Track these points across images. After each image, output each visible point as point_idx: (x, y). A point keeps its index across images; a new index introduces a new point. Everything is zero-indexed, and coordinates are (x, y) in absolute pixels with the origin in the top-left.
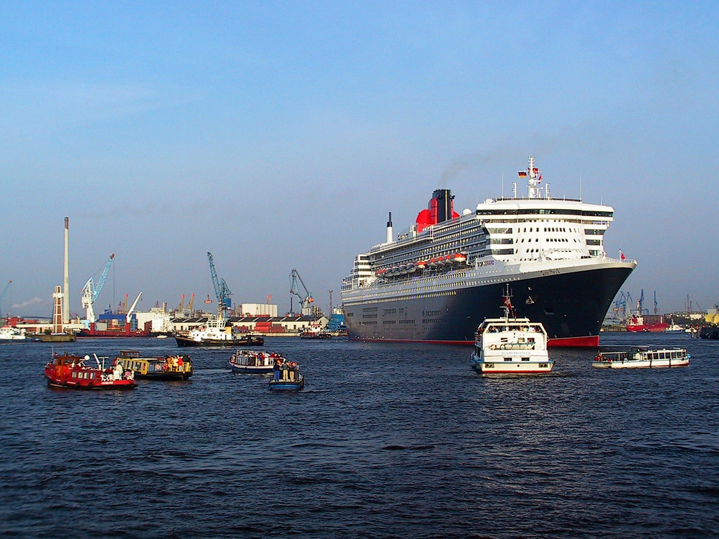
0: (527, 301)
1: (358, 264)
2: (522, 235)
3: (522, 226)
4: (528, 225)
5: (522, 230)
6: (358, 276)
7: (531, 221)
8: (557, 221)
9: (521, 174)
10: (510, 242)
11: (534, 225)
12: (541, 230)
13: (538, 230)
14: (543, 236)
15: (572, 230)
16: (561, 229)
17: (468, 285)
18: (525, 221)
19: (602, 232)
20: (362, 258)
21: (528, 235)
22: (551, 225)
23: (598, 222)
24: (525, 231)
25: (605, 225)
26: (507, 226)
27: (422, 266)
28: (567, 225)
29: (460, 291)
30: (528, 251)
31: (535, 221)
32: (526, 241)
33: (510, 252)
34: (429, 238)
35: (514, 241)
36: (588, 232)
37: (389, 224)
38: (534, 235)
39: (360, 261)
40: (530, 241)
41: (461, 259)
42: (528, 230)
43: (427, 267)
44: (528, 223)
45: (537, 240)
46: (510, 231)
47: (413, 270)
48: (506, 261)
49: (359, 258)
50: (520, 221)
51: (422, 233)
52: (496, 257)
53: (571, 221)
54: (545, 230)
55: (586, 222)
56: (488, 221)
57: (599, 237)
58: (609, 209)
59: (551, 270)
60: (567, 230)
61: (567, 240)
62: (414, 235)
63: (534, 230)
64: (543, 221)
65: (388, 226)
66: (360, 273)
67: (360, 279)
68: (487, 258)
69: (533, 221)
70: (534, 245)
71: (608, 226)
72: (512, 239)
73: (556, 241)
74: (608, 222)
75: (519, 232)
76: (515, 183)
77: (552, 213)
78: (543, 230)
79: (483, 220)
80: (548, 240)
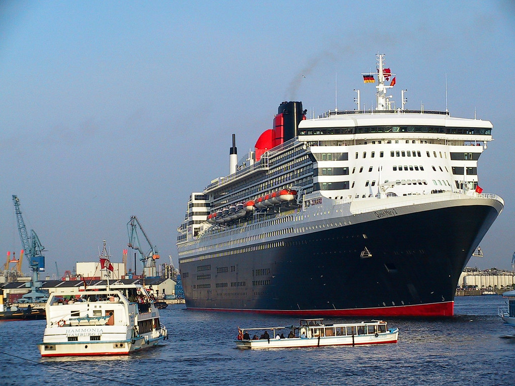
0: (362, 254)
1: (192, 205)
2: (361, 162)
3: (361, 149)
4: (369, 148)
5: (361, 155)
6: (193, 222)
7: (374, 143)
8: (411, 141)
9: (367, 78)
10: (345, 171)
11: (377, 148)
12: (387, 154)
13: (382, 155)
14: (389, 162)
15: (431, 154)
16: (414, 153)
17: (297, 232)
18: (366, 143)
19: (475, 156)
20: (197, 198)
21: (368, 162)
22: (402, 147)
23: (471, 142)
24: (365, 157)
25: (481, 147)
26: (342, 149)
27: (251, 207)
28: (424, 148)
29: (287, 240)
30: (367, 184)
31: (380, 142)
32: (366, 170)
33: (344, 186)
34: (264, 169)
35: (351, 171)
36: (455, 156)
37: (233, 151)
38: (376, 162)
39: (194, 202)
40: (371, 170)
41: (288, 197)
42: (369, 155)
43: (256, 207)
44: (370, 145)
45: (380, 169)
46: (345, 157)
48: (339, 198)
49: (194, 198)
50: (359, 142)
52: (325, 194)
53: (432, 141)
54: (392, 154)
55: (455, 142)
56: (315, 143)
57: (473, 164)
58: (487, 124)
59: (386, 211)
60: (423, 154)
61: (422, 169)
62: (251, 165)
63: (377, 155)
64: (389, 142)
65: (231, 153)
66: (195, 218)
68: (315, 195)
69: (376, 143)
70: (375, 176)
71: (485, 147)
72: (348, 168)
73: (406, 169)
74: (485, 142)
75: (357, 158)
76: (359, 91)
77: (403, 130)
78: (390, 154)
79: (308, 142)
80: (395, 169)
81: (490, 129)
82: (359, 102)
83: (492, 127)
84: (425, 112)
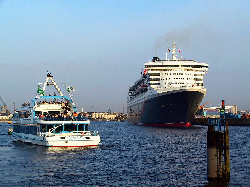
0: (162, 106)
2: (164, 76)
3: (164, 72)
5: (164, 74)
11: (169, 72)
16: (181, 74)
18: (166, 70)
19: (202, 75)
21: (166, 76)
30: (165, 84)
36: (195, 75)
38: (169, 76)
41: (145, 87)
42: (166, 74)
45: (170, 79)
46: (159, 75)
52: (152, 86)
56: (150, 70)
57: (202, 77)
58: (207, 65)
61: (183, 79)
63: (169, 74)
69: (169, 70)
72: (160, 78)
73: (178, 79)
78: (173, 74)
80: (174, 79)
82: (166, 57)
83: (209, 66)
84: (186, 61)
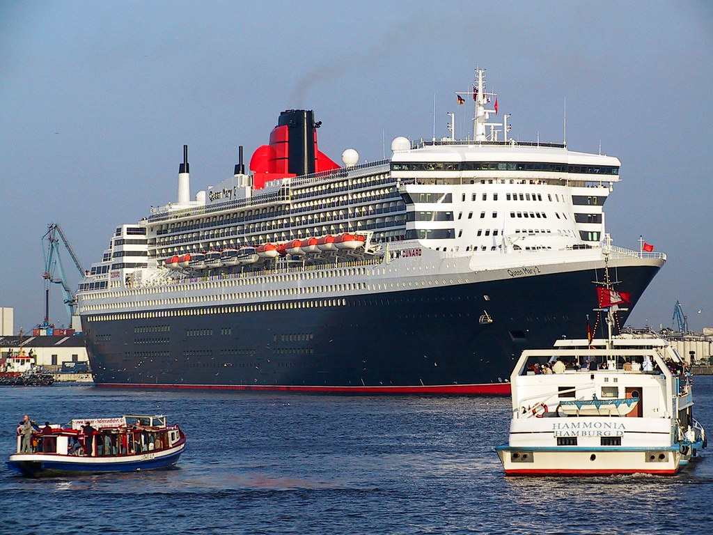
0: (481, 319)
1: (122, 242)
2: (469, 206)
3: (468, 189)
5: (469, 197)
6: (123, 265)
7: (483, 182)
8: (528, 182)
10: (448, 217)
11: (489, 189)
12: (502, 197)
13: (496, 198)
14: (504, 207)
15: (553, 197)
16: (534, 196)
17: (371, 289)
18: (472, 182)
19: (600, 201)
20: (130, 231)
23: (594, 184)
24: (474, 199)
26: (445, 189)
27: (273, 253)
28: (544, 189)
29: (354, 301)
30: (479, 233)
31: (491, 182)
32: (476, 215)
33: (449, 234)
34: (283, 202)
35: (456, 216)
36: (578, 200)
37: (184, 168)
38: (489, 206)
39: (126, 237)
40: (483, 216)
41: (354, 244)
42: (479, 197)
43: (283, 253)
44: (478, 185)
45: (495, 215)
46: (449, 199)
47: (253, 259)
48: (441, 250)
49: (125, 231)
50: (466, 181)
51: (261, 192)
52: (425, 243)
54: (508, 197)
57: (597, 210)
58: (613, 161)
59: (524, 269)
60: (545, 198)
61: (545, 216)
62: (248, 195)
63: (490, 197)
64: (503, 182)
65: (182, 171)
66: (127, 259)
67: (126, 271)
68: (409, 244)
69: (487, 182)
70: (489, 224)
71: (611, 190)
72: (452, 212)
73: (526, 216)
74: (611, 184)
75: (464, 200)
76: (453, 115)
77: (520, 168)
78: (505, 197)
79: (402, 179)
80: (513, 215)
81: (618, 167)
82: (453, 129)
83: (620, 165)
84: (542, 145)
